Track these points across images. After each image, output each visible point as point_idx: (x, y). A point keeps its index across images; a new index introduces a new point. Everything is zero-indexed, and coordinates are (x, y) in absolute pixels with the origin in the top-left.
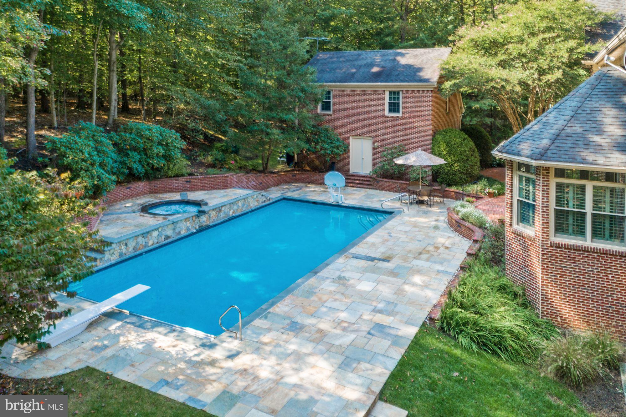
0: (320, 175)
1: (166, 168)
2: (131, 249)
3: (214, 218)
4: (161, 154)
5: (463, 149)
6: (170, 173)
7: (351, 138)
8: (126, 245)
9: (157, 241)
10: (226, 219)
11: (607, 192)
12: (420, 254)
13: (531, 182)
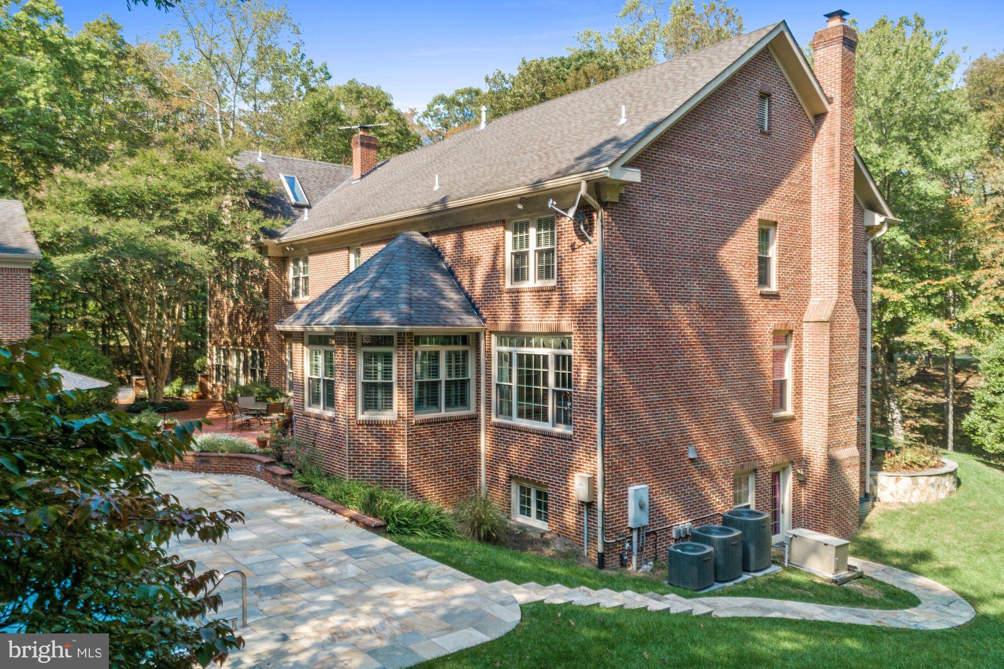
11: (453, 357)
12: (214, 497)
13: (379, 358)
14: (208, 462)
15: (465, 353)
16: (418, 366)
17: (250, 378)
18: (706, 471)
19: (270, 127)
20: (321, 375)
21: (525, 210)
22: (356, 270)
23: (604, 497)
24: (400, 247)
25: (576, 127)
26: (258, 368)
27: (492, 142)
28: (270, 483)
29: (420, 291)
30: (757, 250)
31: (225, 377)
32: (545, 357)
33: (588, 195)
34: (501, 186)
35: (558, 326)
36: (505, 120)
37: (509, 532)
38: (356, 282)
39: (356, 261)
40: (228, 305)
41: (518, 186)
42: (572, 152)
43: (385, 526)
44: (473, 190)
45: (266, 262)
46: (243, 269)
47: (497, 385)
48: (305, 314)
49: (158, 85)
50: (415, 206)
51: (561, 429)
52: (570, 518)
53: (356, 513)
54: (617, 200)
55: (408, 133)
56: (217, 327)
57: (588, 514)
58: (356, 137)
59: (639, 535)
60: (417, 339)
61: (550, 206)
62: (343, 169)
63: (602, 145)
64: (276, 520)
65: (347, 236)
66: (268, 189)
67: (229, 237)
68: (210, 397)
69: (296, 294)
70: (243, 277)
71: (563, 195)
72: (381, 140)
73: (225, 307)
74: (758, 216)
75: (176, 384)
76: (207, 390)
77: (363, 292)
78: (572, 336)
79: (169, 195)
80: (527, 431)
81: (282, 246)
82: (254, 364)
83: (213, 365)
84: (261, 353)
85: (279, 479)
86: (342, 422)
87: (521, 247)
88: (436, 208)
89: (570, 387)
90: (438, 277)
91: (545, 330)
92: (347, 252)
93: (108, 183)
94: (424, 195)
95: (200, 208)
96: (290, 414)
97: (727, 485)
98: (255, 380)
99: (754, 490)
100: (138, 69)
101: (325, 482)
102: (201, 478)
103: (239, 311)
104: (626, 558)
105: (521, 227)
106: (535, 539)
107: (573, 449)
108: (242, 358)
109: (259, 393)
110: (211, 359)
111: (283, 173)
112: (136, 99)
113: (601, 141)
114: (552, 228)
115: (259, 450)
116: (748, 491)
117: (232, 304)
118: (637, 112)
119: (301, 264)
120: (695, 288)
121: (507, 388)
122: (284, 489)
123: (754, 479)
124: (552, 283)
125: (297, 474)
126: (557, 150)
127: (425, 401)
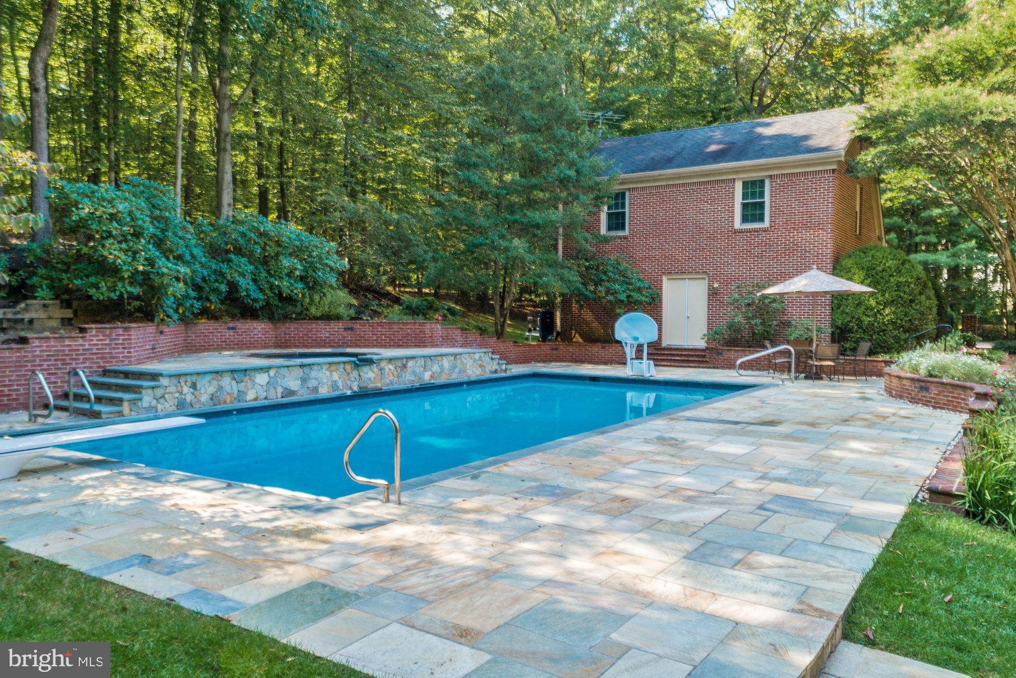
0: (603, 347)
1: (308, 300)
2: (204, 398)
3: (391, 378)
4: (297, 273)
5: (902, 279)
6: (313, 310)
7: (665, 279)
8: (194, 386)
9: (264, 394)
10: (417, 385)
14: (927, 389)
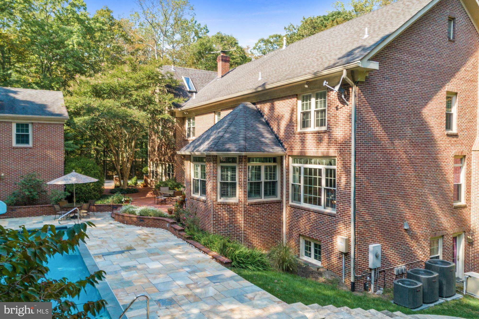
11: (268, 169)
12: (144, 241)
13: (229, 169)
14: (143, 221)
15: (275, 167)
16: (250, 174)
17: (167, 177)
18: (414, 237)
19: (180, 56)
20: (199, 178)
21: (309, 88)
22: (218, 123)
23: (355, 251)
24: (241, 111)
25: (337, 43)
26: (171, 173)
27: (289, 55)
28: (173, 233)
29: (251, 133)
30: (445, 109)
31: (156, 177)
32: (320, 170)
33: (347, 78)
34: (296, 75)
35: (328, 152)
36: (296, 43)
37: (300, 266)
38: (217, 129)
39: (218, 118)
40: (157, 141)
41: (306, 74)
42: (336, 55)
43: (231, 263)
44: (280, 79)
45: (175, 120)
46: (164, 124)
47: (292, 184)
48: (192, 146)
49: (129, 37)
50: (249, 88)
51: (329, 210)
52: (334, 260)
53: (215, 254)
54: (364, 81)
55: (246, 58)
56: (152, 152)
57: (345, 259)
58: (219, 57)
59: (375, 273)
60: (249, 159)
61: (324, 84)
62: (213, 73)
63: (354, 50)
64: (173, 256)
65: (214, 106)
66: (176, 84)
67: (156, 108)
68: (149, 186)
69: (189, 135)
70: (164, 127)
71: (331, 79)
72: (233, 61)
73: (156, 143)
74: (446, 89)
75: (134, 179)
76: (148, 183)
77: (220, 134)
78: (336, 158)
79: (129, 87)
80: (308, 210)
81: (182, 112)
82: (169, 171)
83: (151, 171)
84: (172, 165)
85: (177, 231)
86: (209, 203)
87: (307, 109)
88: (260, 89)
89: (334, 187)
90: (261, 126)
91: (320, 155)
92: (214, 114)
93: (100, 82)
94: (253, 83)
95: (143, 93)
96: (184, 197)
97: (425, 244)
98: (170, 178)
99: (442, 248)
100: (119, 30)
101: (200, 234)
102: (140, 229)
103: (162, 145)
104: (367, 285)
105: (307, 98)
106: (314, 271)
107: (337, 222)
108: (164, 167)
109: (171, 185)
110: (150, 167)
111: (184, 75)
112: (119, 45)
113: (354, 47)
114: (325, 98)
115: (169, 215)
116: (438, 248)
117: (159, 141)
118: (374, 31)
119: (192, 120)
120: (408, 131)
121: (298, 186)
122: (180, 237)
123: (442, 241)
124: (324, 128)
125: (187, 230)
126: (327, 55)
127: (253, 192)
